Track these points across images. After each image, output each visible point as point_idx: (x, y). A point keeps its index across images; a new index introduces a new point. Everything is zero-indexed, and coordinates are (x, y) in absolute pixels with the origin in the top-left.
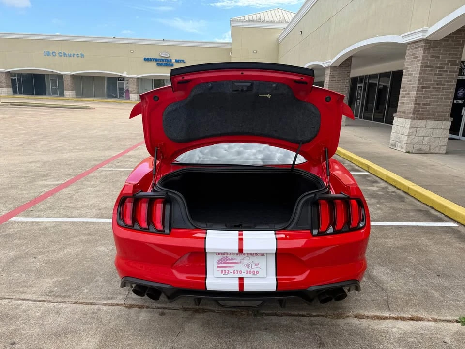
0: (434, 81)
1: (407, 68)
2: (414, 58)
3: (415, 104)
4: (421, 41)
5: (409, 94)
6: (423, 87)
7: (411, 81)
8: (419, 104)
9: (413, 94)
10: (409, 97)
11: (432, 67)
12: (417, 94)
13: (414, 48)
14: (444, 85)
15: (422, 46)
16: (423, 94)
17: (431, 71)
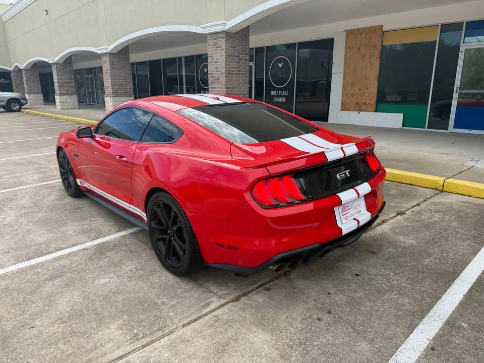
0: (236, 68)
1: (212, 57)
2: (217, 47)
3: (227, 88)
4: (221, 32)
5: (218, 79)
6: (229, 73)
7: (217, 68)
8: (229, 88)
9: (223, 79)
10: (220, 82)
11: (232, 56)
12: (226, 79)
13: (215, 39)
14: (242, 71)
15: (223, 37)
16: (230, 79)
17: (232, 59)
